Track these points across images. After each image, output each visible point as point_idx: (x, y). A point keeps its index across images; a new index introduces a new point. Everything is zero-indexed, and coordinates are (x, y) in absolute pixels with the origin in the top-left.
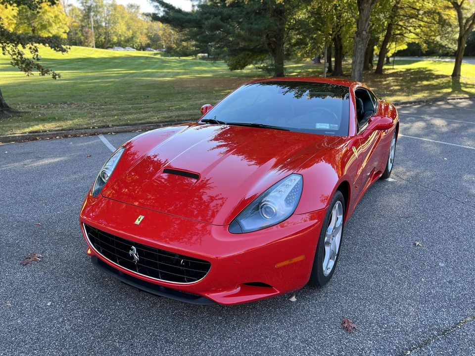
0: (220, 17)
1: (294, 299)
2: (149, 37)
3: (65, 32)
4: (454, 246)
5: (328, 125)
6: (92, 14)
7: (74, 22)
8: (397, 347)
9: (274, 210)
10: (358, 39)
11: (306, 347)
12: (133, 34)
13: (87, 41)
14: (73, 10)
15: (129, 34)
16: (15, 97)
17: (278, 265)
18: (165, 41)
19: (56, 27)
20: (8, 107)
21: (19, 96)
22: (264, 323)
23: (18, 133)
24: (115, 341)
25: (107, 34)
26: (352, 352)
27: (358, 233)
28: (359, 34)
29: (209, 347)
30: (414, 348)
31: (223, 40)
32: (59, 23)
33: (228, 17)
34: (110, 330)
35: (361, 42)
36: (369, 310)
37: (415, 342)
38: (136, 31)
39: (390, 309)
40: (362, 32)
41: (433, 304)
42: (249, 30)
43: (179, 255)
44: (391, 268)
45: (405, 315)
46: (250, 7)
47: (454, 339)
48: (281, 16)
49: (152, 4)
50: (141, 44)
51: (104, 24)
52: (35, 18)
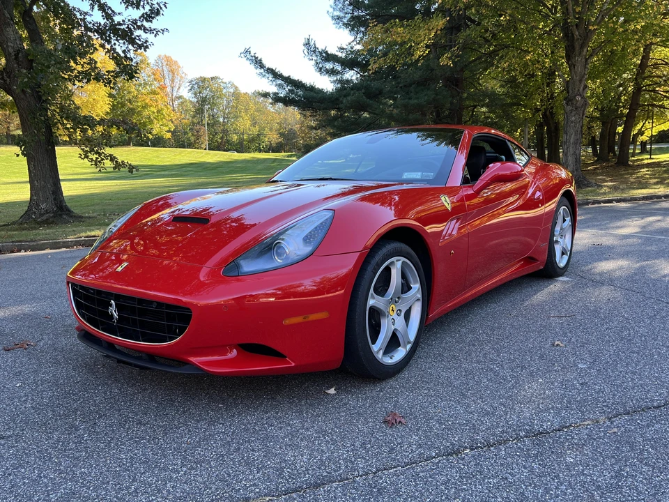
0: (363, 91)
1: (332, 391)
2: (282, 135)
3: (168, 131)
4: (617, 347)
5: (420, 174)
6: (207, 107)
7: (183, 119)
8: (452, 444)
9: (287, 251)
10: (569, 108)
11: (320, 437)
12: (259, 131)
13: (198, 141)
14: (182, 103)
15: (255, 130)
16: (88, 206)
17: (287, 322)
18: (303, 138)
19: (158, 125)
20: (69, 211)
21: (93, 205)
22: (277, 413)
23: (71, 238)
24: (76, 420)
25: (225, 132)
26: (382, 446)
27: (473, 331)
28: (570, 100)
29: (190, 431)
30: (479, 447)
31: (372, 126)
32: (162, 119)
33: (378, 92)
34: (76, 410)
35: (574, 113)
36: (435, 407)
37: (483, 441)
38: (264, 127)
39: (469, 406)
40: (575, 97)
41: (538, 405)
42: (405, 106)
43: (157, 302)
44: (498, 367)
45: (487, 414)
46: (409, 76)
47: (549, 442)
48: (457, 86)
49: (274, 83)
50: (271, 144)
51: (221, 120)
52: (133, 114)
